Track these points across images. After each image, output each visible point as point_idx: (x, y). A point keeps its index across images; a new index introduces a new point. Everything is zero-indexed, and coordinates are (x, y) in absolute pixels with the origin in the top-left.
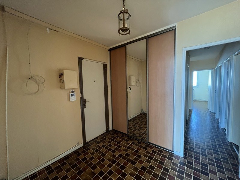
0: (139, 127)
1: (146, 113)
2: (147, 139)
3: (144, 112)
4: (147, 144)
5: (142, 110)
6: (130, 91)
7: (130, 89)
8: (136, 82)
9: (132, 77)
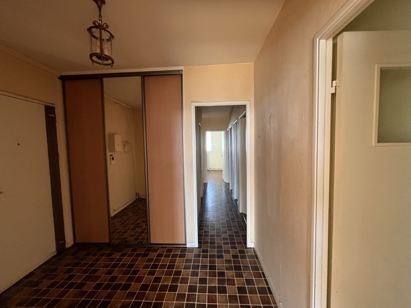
0: (132, 224)
1: (145, 197)
2: (147, 239)
3: (140, 197)
4: (148, 247)
5: (137, 194)
6: (112, 161)
7: (113, 158)
8: (125, 146)
9: (116, 136)
